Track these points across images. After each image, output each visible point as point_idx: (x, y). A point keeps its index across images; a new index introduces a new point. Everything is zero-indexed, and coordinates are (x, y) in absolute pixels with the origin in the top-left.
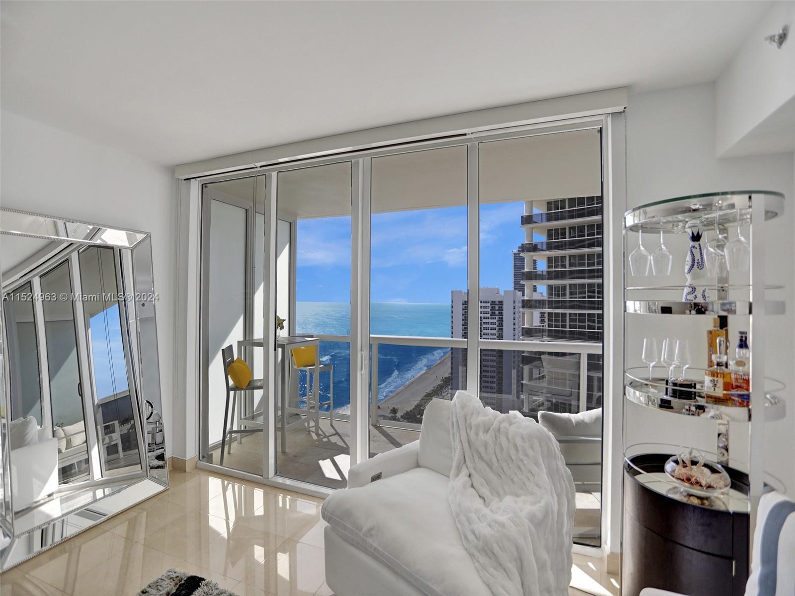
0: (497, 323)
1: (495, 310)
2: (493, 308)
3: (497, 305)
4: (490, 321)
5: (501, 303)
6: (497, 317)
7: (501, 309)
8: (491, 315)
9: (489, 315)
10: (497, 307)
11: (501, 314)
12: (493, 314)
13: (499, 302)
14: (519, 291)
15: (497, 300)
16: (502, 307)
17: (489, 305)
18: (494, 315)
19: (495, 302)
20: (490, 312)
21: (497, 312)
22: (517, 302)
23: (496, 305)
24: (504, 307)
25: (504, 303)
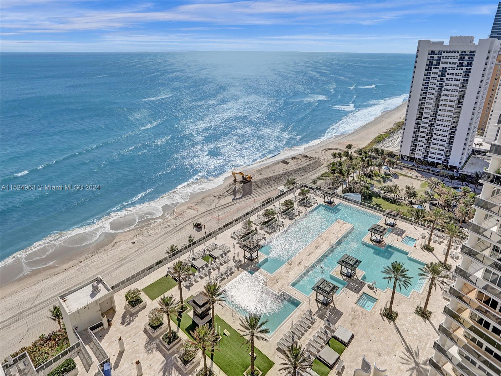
0: (463, 74)
1: (464, 60)
2: (462, 59)
3: (468, 55)
4: (455, 71)
5: (473, 53)
6: (464, 69)
7: (471, 59)
8: (458, 66)
9: (455, 66)
10: (467, 57)
11: (470, 65)
12: (461, 64)
13: (471, 52)
14: (498, 39)
15: (468, 49)
16: (472, 58)
17: (458, 55)
18: (461, 66)
19: (465, 52)
20: (458, 62)
21: (465, 63)
22: (492, 52)
23: (466, 55)
24: (476, 58)
25: (476, 53)
